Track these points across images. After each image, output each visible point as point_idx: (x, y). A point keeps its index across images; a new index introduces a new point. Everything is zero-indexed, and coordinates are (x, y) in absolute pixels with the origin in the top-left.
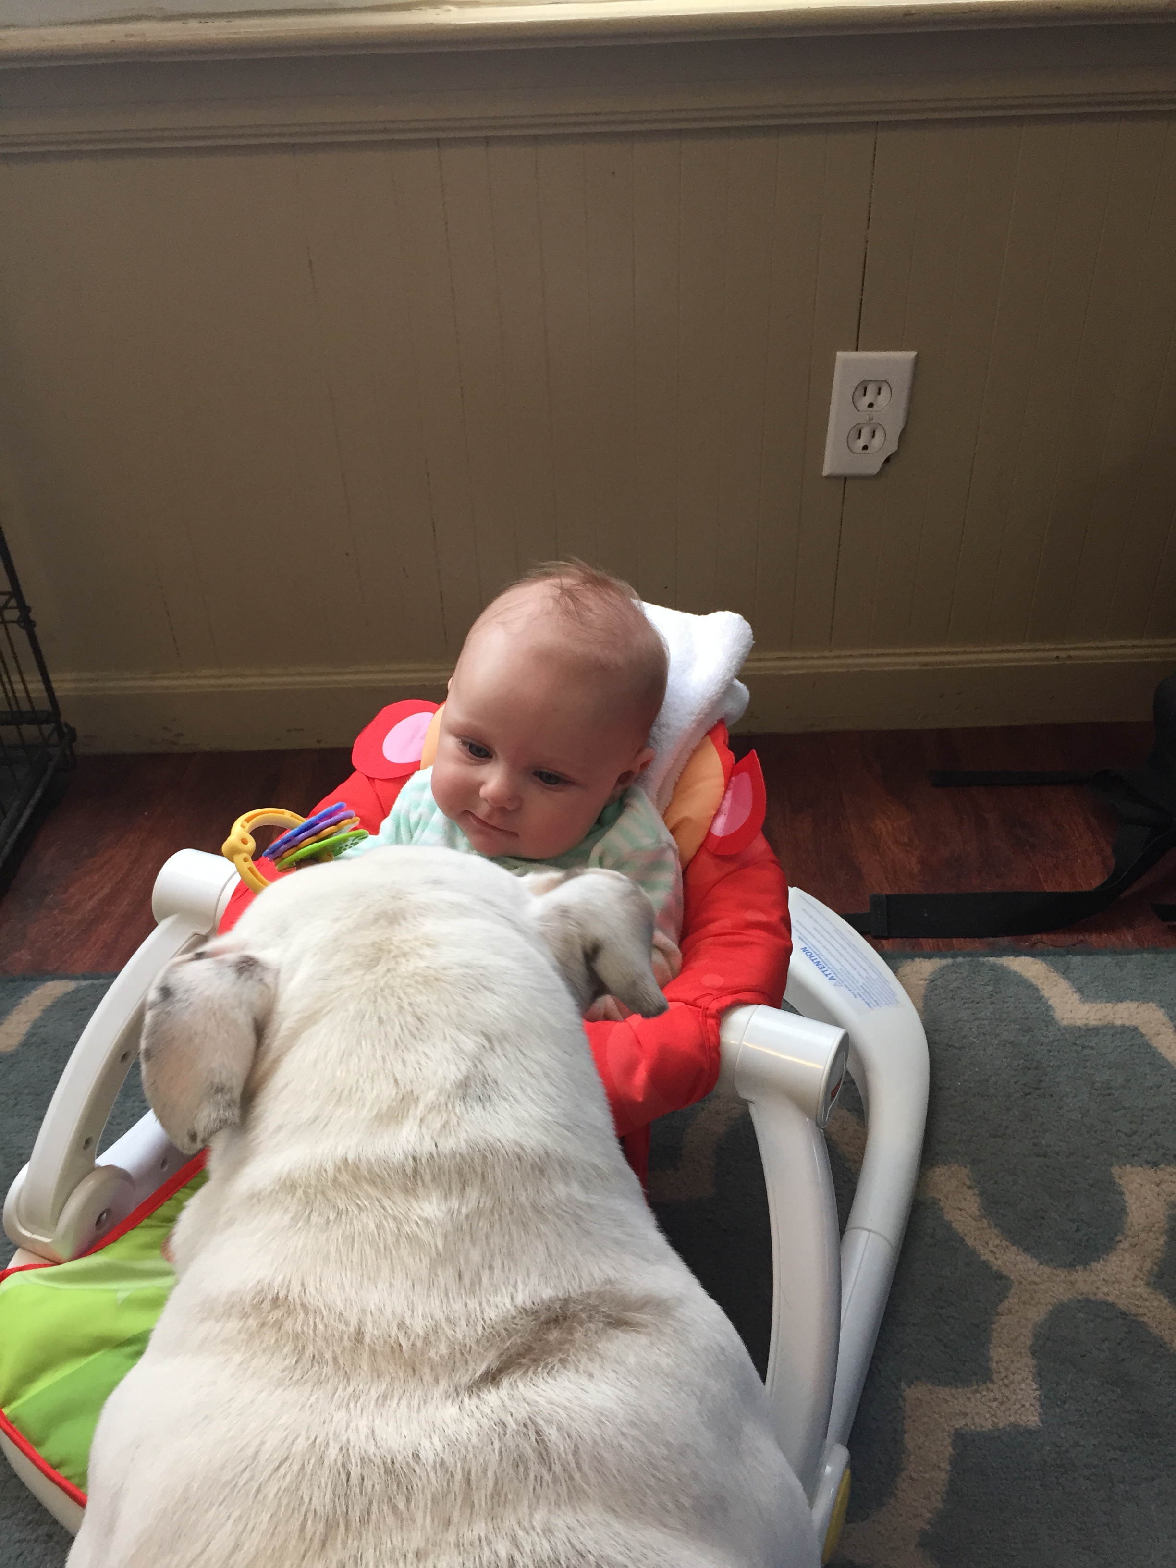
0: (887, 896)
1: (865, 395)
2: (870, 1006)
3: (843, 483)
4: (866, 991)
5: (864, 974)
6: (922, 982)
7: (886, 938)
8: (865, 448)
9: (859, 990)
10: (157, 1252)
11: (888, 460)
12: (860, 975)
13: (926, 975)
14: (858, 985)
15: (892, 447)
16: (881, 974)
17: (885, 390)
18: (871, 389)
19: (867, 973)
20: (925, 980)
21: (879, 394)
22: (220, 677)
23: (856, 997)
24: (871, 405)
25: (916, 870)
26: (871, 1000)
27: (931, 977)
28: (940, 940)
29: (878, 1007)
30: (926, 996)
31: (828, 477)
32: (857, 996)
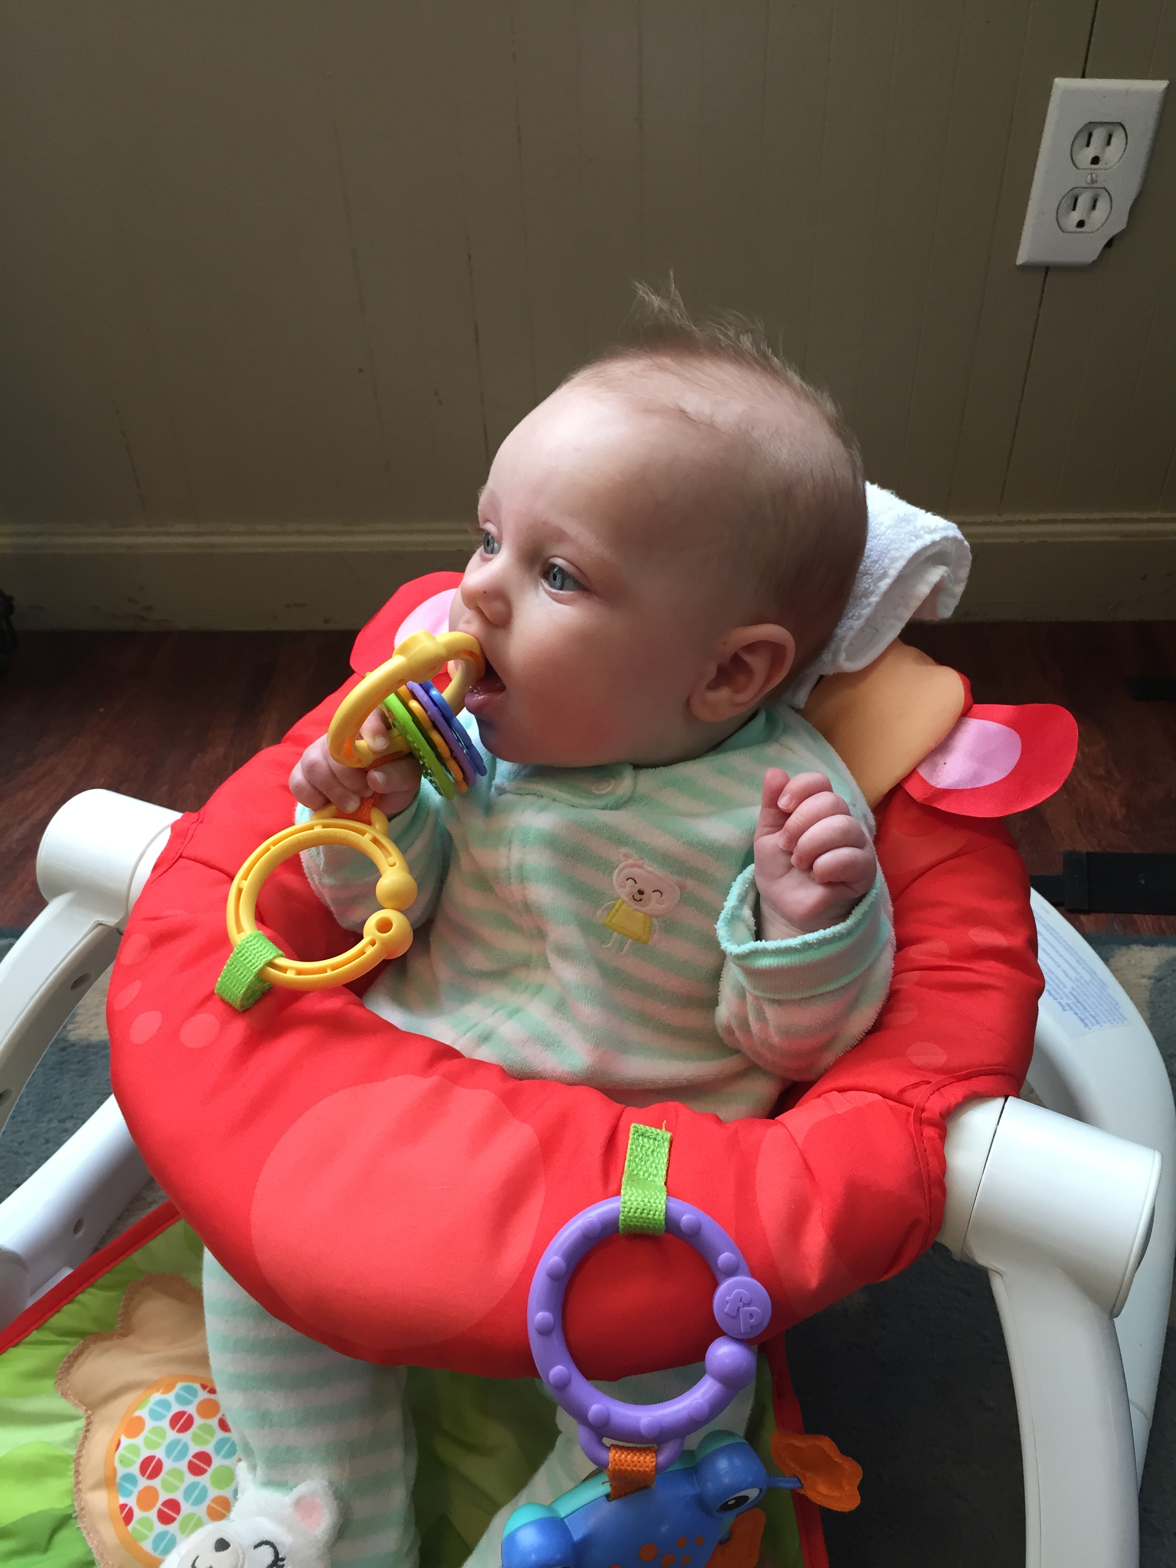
0: (1089, 854)
1: (1088, 145)
2: (1086, 1025)
3: (1043, 275)
4: (1078, 1002)
5: (1073, 975)
6: (1145, 981)
7: (1086, 912)
8: (1081, 224)
9: (1069, 998)
10: (49, 1384)
11: (1109, 244)
12: (1067, 975)
13: (1149, 971)
14: (1066, 990)
15: (1119, 224)
16: (1094, 973)
17: (1118, 139)
18: (1099, 135)
19: (1077, 973)
20: (1150, 978)
21: (1109, 143)
22: (200, 534)
23: (1064, 1010)
24: (1095, 160)
25: (1119, 816)
26: (1087, 1014)
27: (1157, 974)
28: (1162, 917)
29: (1098, 1026)
30: (1152, 1003)
31: (1027, 268)
32: (1067, 1008)
